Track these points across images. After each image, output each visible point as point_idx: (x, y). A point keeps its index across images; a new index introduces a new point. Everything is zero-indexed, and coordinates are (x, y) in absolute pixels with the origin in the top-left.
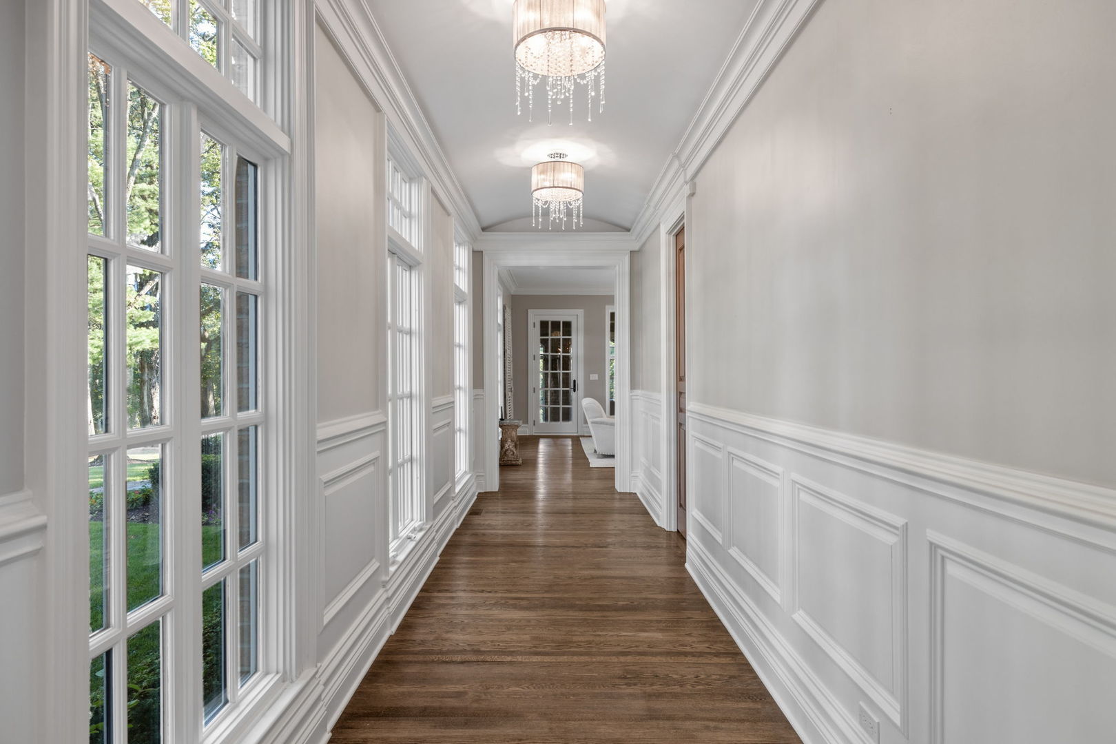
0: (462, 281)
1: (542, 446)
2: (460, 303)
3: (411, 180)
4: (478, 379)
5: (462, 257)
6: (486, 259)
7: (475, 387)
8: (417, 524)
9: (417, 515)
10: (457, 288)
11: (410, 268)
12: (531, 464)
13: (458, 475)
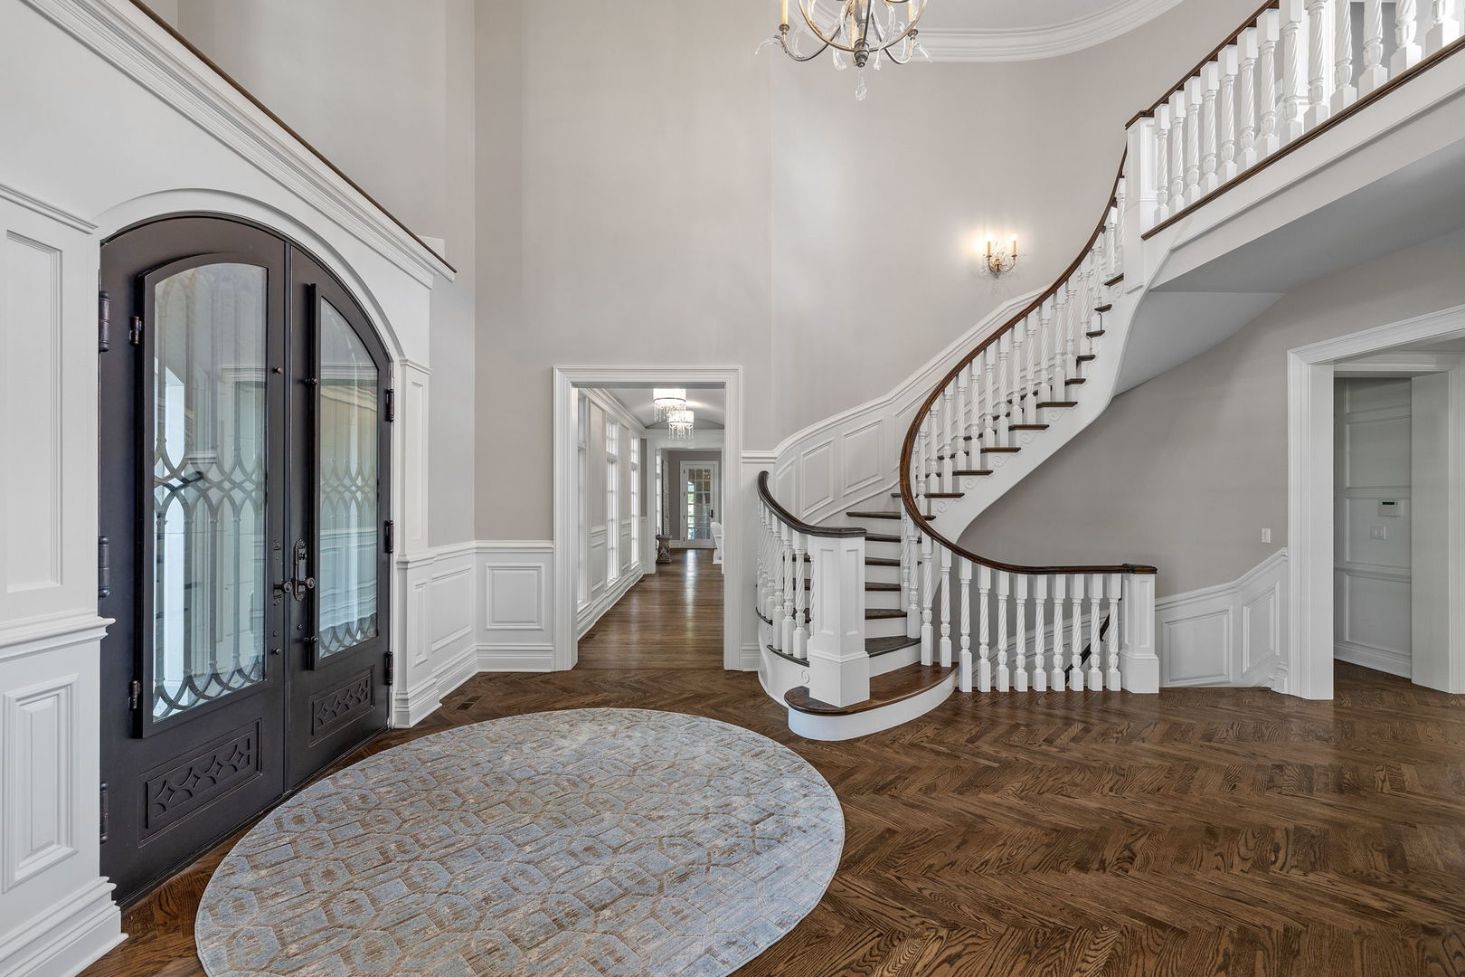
0: (635, 458)
1: (691, 555)
2: (633, 470)
3: (612, 423)
4: (644, 510)
5: (635, 445)
6: (648, 443)
7: (642, 515)
8: (615, 576)
9: (615, 573)
10: (633, 463)
11: (612, 463)
12: (682, 563)
13: (633, 562)
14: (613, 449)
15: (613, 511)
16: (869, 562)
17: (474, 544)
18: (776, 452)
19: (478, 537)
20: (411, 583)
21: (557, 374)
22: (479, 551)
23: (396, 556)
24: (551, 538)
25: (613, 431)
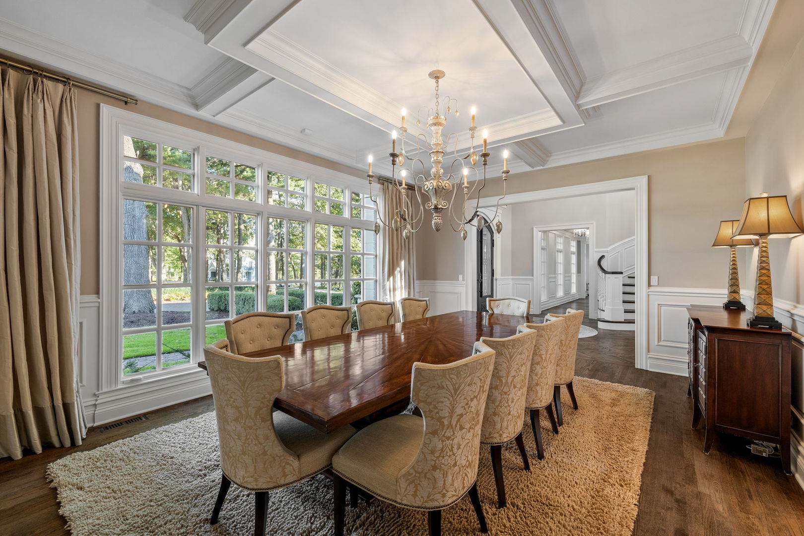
2: (573, 254)
3: (560, 238)
5: (574, 244)
6: (581, 242)
7: (578, 273)
8: (562, 295)
10: (572, 251)
11: (560, 252)
14: (560, 247)
15: (560, 269)
16: (624, 293)
17: (511, 277)
18: (609, 249)
19: (512, 275)
20: (498, 284)
21: (535, 229)
22: (513, 279)
23: (494, 278)
24: (533, 276)
25: (560, 240)
